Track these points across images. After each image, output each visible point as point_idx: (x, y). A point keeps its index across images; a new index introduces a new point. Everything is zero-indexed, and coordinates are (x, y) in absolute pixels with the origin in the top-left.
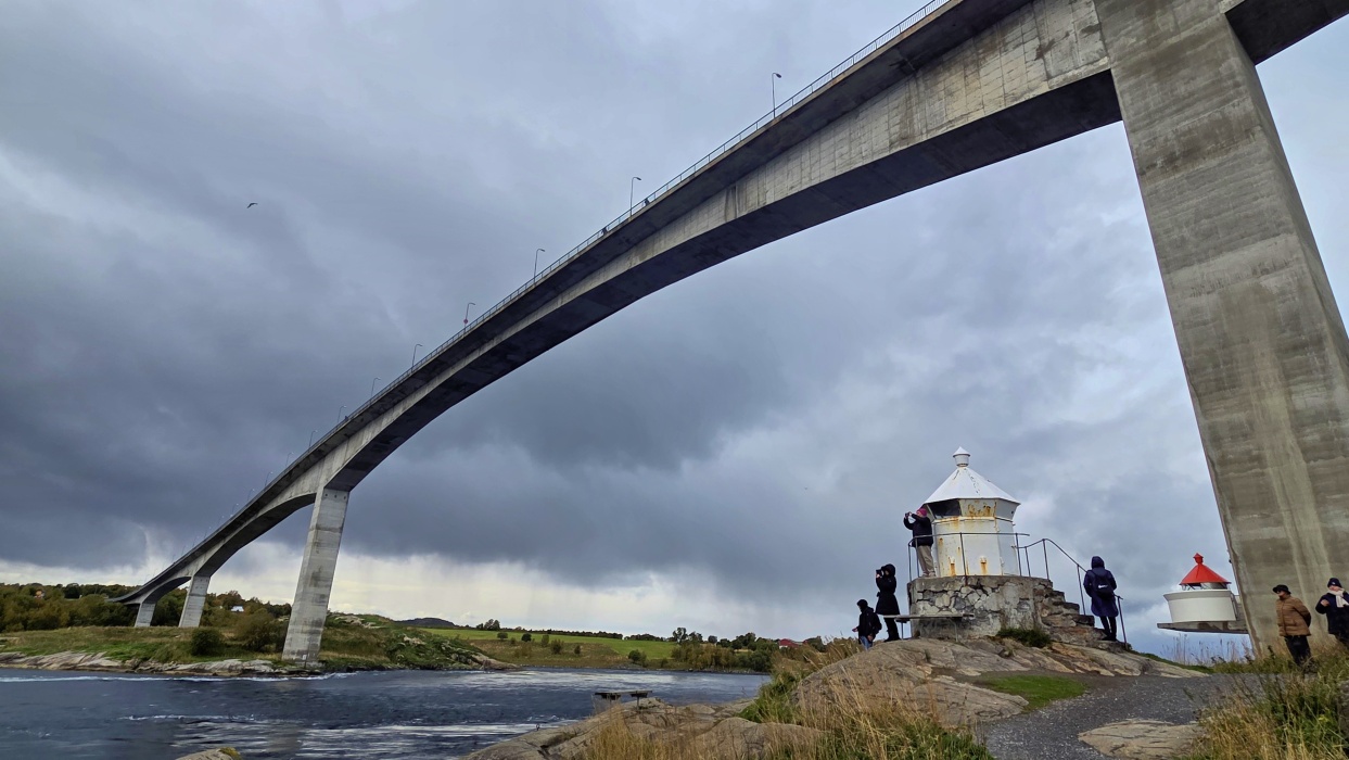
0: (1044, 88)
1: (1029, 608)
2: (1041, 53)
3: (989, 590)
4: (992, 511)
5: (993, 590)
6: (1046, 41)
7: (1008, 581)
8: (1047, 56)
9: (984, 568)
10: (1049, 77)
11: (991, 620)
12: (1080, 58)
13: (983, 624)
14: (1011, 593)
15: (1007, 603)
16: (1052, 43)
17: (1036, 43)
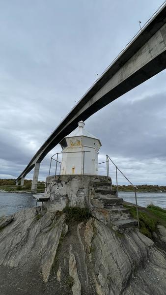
0: (151, 60)
1: (83, 194)
2: (150, 52)
3: (64, 183)
4: (81, 143)
5: (66, 183)
6: (151, 49)
7: (74, 177)
8: (151, 52)
9: (73, 171)
10: (152, 57)
11: (62, 201)
12: (159, 50)
13: (58, 203)
14: (75, 184)
15: (72, 190)
16: (152, 49)
17: (149, 50)
